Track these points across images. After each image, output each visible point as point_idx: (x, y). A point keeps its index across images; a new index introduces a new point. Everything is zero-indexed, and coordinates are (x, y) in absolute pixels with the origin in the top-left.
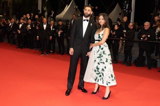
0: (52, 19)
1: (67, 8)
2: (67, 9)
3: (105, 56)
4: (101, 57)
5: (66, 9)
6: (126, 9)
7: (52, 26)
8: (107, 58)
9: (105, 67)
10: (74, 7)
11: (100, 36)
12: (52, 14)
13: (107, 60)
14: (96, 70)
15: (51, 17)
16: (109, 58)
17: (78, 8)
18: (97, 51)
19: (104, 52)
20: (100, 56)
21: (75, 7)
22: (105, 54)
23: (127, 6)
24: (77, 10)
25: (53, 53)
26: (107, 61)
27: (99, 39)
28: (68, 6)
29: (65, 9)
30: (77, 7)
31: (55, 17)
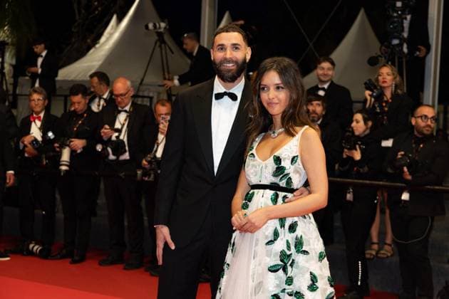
0: (37, 85)
1: (114, 33)
2: (117, 35)
3: (307, 262)
4: (289, 268)
5: (111, 34)
6: (402, 40)
7: (39, 118)
8: (316, 273)
10: (147, 27)
11: (283, 164)
12: (40, 61)
15: (34, 76)
18: (266, 237)
19: (299, 243)
20: (282, 261)
21: (155, 26)
22: (305, 252)
23: (406, 24)
25: (44, 255)
26: (313, 288)
27: (276, 180)
28: (120, 20)
29: (103, 39)
30: (163, 25)
31: (56, 75)
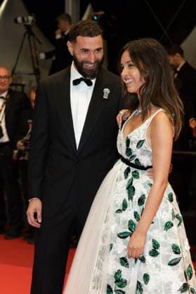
8: (158, 241)
9: (146, 277)
10: (16, 21)
13: (156, 245)
14: (114, 286)
16: (165, 237)
17: (38, 22)
18: (117, 205)
20: (130, 229)
21: (23, 20)
24: (32, 34)
26: (154, 253)
30: (30, 18)
